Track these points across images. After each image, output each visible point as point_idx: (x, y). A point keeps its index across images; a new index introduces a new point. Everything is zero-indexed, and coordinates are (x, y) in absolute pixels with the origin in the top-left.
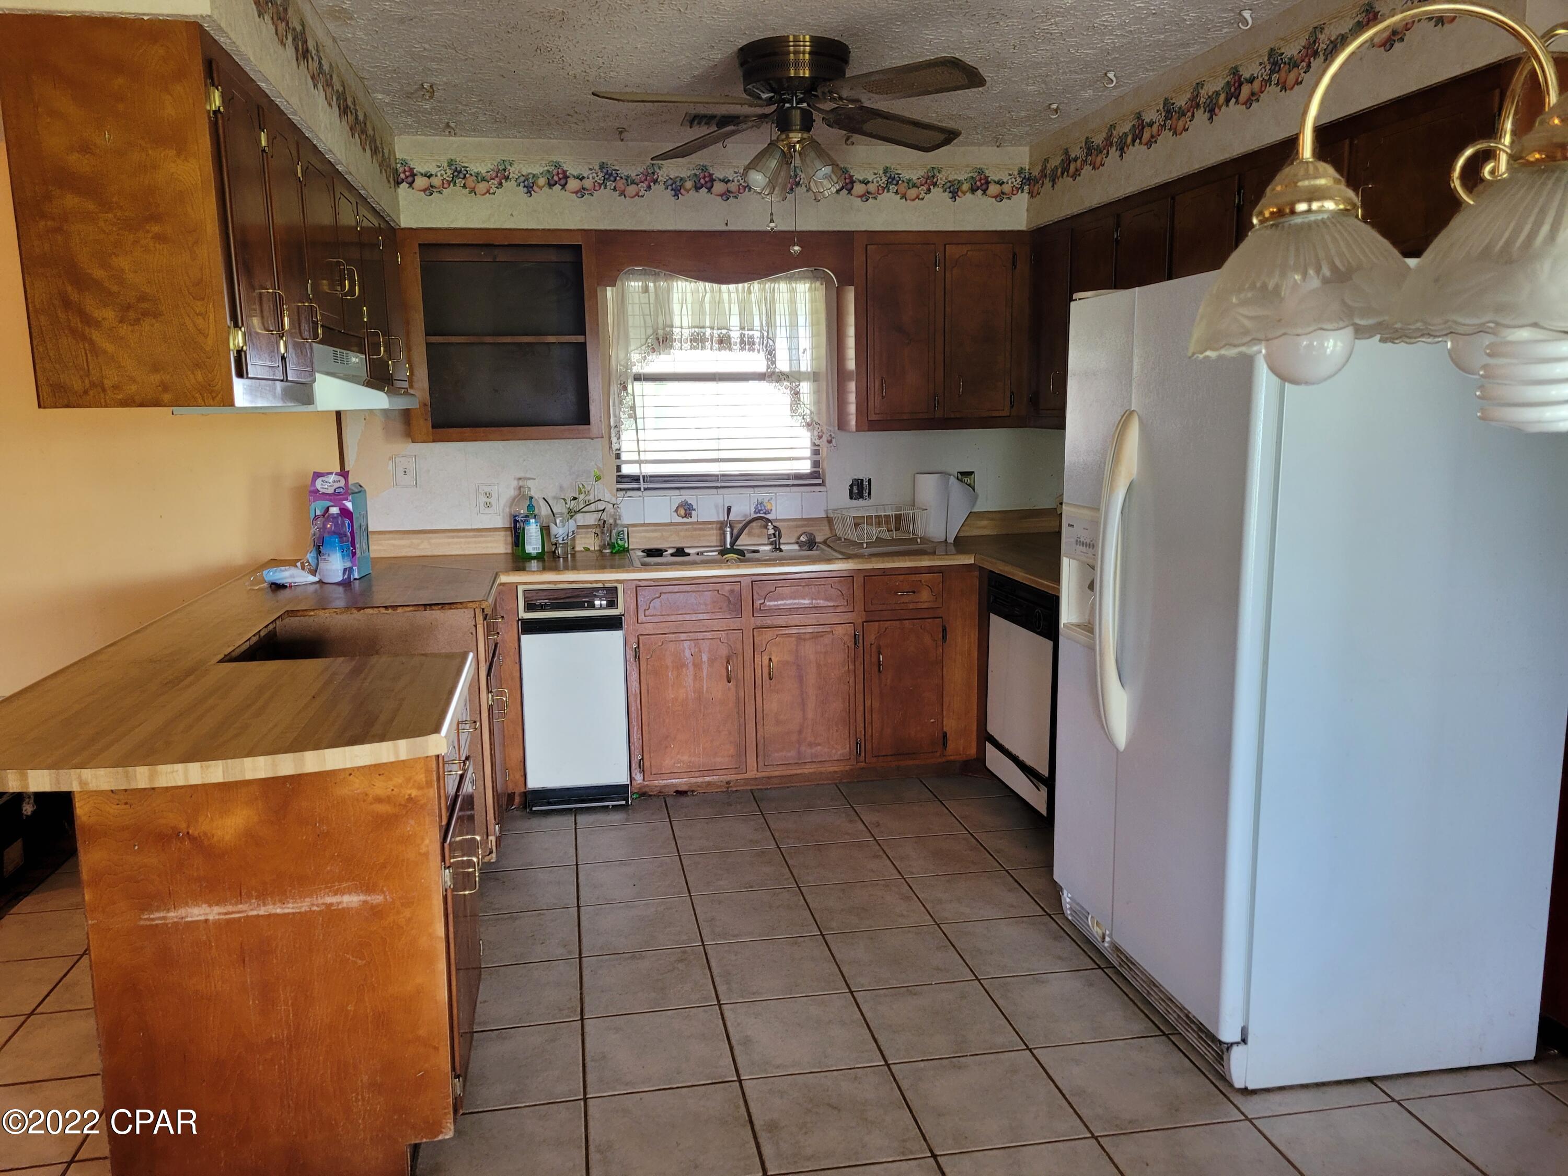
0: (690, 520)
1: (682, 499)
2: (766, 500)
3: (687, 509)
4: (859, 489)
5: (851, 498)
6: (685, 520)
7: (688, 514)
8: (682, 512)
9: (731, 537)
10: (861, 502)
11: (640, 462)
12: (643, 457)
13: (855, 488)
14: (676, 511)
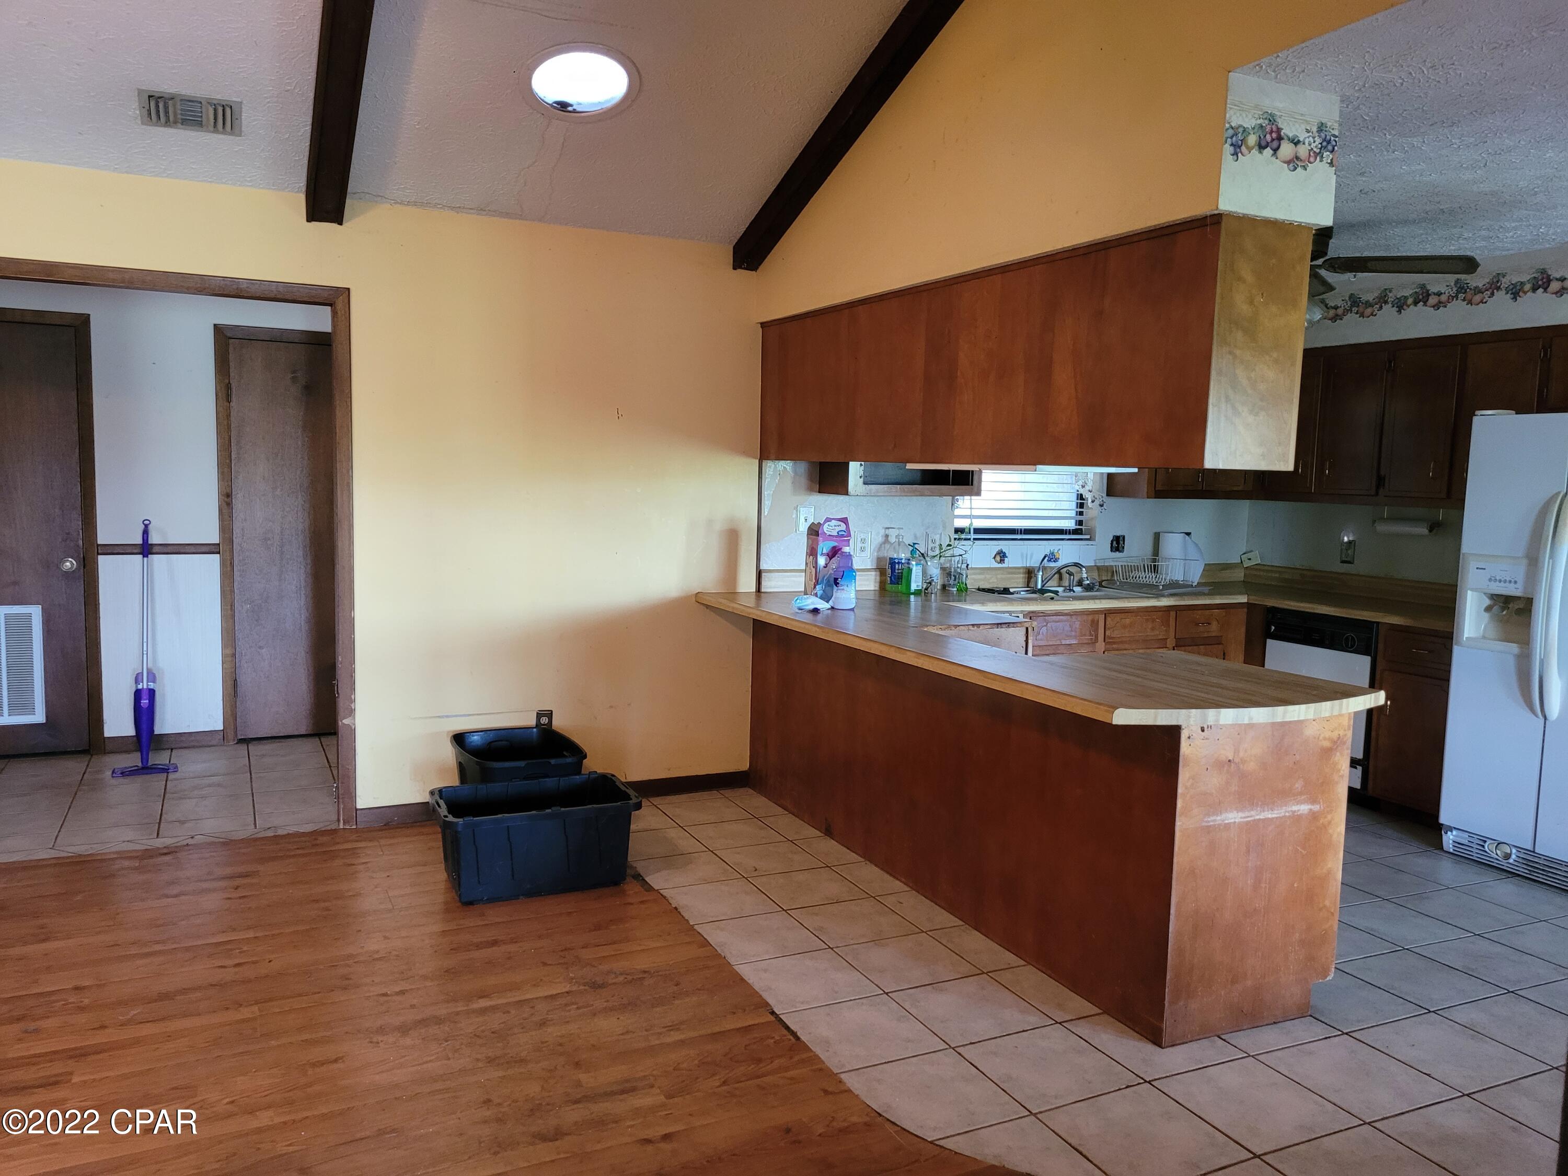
0: (1003, 565)
1: (999, 548)
2: (1056, 551)
3: (1001, 556)
4: (1118, 544)
5: (1111, 551)
6: (1000, 565)
7: (1002, 561)
8: (998, 558)
9: (1042, 581)
10: (1117, 554)
11: (970, 517)
12: (975, 513)
13: (1115, 543)
14: (994, 558)
